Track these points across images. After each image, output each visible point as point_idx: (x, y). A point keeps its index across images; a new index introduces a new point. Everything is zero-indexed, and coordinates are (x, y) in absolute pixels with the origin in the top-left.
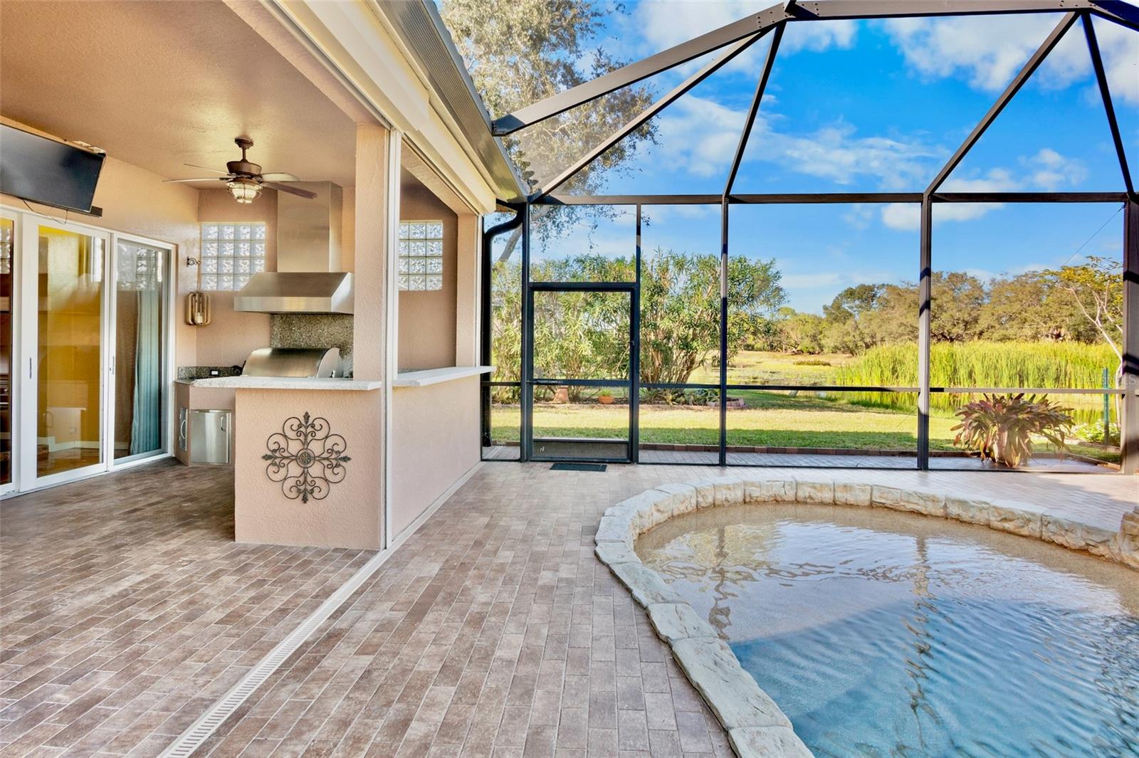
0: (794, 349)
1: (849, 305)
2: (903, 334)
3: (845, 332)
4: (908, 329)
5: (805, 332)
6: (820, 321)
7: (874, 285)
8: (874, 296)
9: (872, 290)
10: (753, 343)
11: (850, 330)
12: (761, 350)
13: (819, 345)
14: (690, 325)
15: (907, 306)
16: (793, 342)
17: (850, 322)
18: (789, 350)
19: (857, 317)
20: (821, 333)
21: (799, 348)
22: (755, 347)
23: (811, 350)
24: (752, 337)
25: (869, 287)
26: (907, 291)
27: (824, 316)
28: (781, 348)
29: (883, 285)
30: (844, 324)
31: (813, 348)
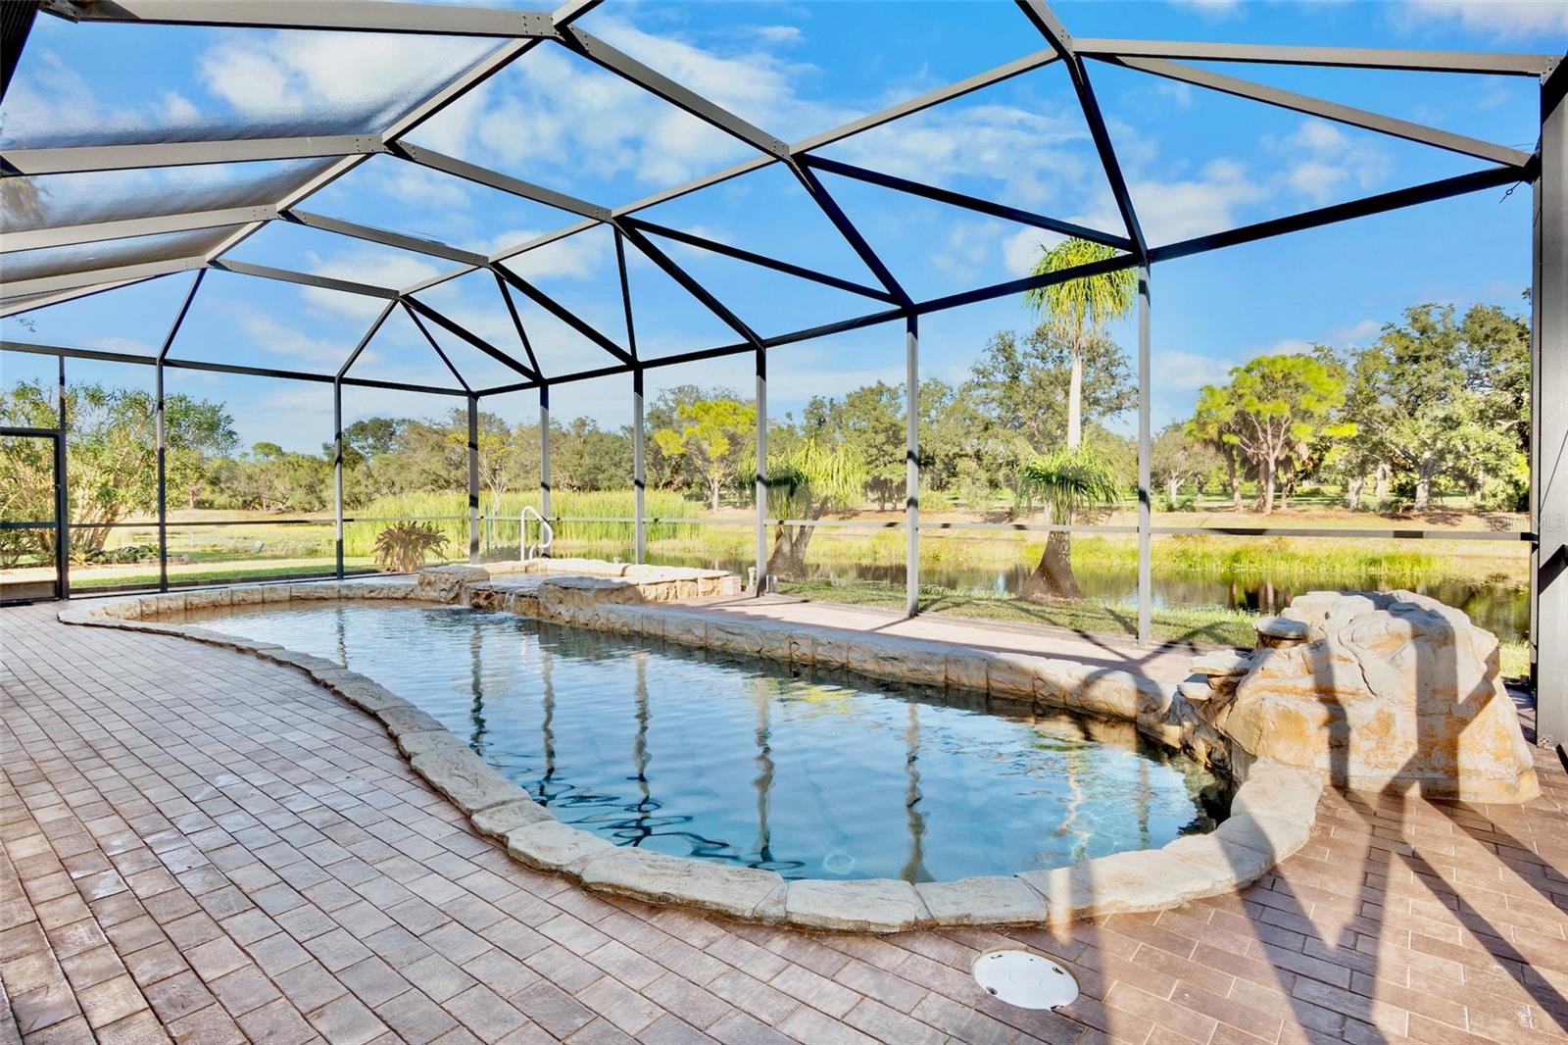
0: (281, 506)
1: (359, 444)
2: (425, 485)
3: (354, 481)
4: (431, 478)
5: (298, 481)
6: (321, 463)
7: (392, 420)
8: (393, 434)
9: (390, 426)
10: (211, 497)
11: (360, 478)
12: (226, 508)
13: (319, 498)
14: (109, 470)
15: (429, 449)
16: (279, 495)
17: (361, 467)
18: (272, 507)
19: (371, 462)
20: (323, 482)
21: (288, 504)
22: (216, 503)
23: (307, 506)
24: (209, 488)
25: (386, 421)
26: (430, 430)
27: (326, 459)
28: (261, 505)
29: (404, 420)
30: (353, 470)
31: (310, 503)
